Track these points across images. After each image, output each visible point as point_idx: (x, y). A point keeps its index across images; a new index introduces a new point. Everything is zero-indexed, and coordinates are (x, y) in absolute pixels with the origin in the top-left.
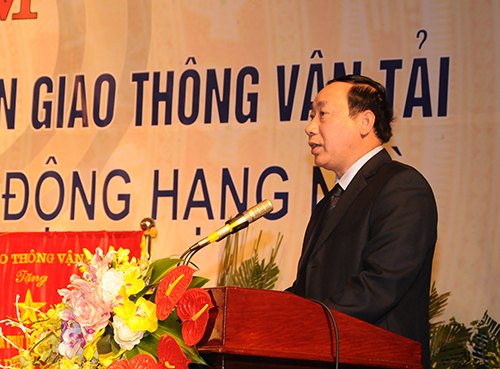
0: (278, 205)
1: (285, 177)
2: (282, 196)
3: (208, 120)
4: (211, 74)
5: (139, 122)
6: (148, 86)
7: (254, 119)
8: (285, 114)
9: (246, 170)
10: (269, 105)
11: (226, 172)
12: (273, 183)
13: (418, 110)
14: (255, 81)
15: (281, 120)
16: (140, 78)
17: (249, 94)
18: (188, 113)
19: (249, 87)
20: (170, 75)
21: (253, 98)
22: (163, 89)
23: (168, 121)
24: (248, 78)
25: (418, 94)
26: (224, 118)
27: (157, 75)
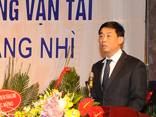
0: (27, 52)
1: (30, 42)
2: (29, 49)
7: (17, 19)
8: (30, 18)
9: (14, 39)
10: (23, 14)
11: (6, 39)
12: (25, 44)
13: (81, 18)
14: (17, 4)
15: (28, 20)
17: (15, 9)
19: (14, 7)
21: (16, 11)
24: (14, 3)
25: (81, 11)
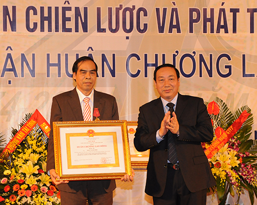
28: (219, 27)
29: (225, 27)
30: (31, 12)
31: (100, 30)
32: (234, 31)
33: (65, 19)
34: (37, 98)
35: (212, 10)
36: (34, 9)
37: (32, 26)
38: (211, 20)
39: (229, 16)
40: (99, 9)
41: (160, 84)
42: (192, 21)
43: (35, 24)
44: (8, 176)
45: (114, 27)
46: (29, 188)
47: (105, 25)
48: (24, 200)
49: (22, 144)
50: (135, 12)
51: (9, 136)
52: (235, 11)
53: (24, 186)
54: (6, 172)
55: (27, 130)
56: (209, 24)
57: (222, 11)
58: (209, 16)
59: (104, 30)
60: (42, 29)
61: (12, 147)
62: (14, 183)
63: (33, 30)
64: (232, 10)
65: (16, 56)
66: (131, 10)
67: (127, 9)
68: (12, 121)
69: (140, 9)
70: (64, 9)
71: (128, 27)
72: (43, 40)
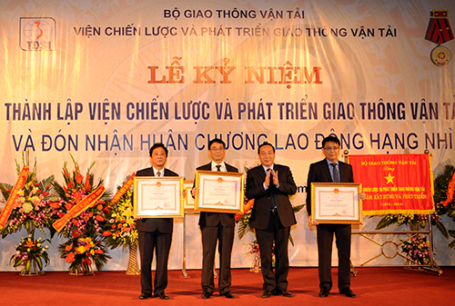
1: (416, 136)
3: (389, 118)
4: (388, 104)
5: (363, 118)
6: (366, 107)
7: (404, 119)
9: (403, 134)
12: (412, 138)
15: (413, 119)
16: (363, 105)
17: (402, 111)
18: (381, 116)
19: (402, 109)
20: (374, 104)
22: (372, 108)
23: (374, 118)
24: (401, 106)
26: (394, 118)
27: (369, 104)
28: (259, 115)
29: (263, 115)
30: (130, 106)
31: (177, 118)
32: (269, 118)
33: (153, 111)
34: (134, 165)
35: (254, 104)
36: (131, 104)
37: (130, 116)
38: (253, 111)
39: (266, 108)
40: (176, 104)
41: (263, 157)
42: (240, 112)
43: (133, 115)
44: (114, 218)
45: (186, 116)
46: (128, 226)
47: (180, 115)
48: (125, 234)
49: (124, 196)
50: (201, 105)
51: (115, 191)
52: (269, 105)
53: (125, 225)
54: (113, 216)
55: (127, 187)
56: (251, 113)
57: (261, 104)
58: (251, 108)
59: (180, 118)
60: (138, 118)
61: (117, 198)
62: (119, 222)
63: (131, 119)
64: (267, 104)
65: (120, 137)
66: (198, 105)
67: (196, 103)
68: (117, 180)
69: (205, 104)
70: (153, 104)
71: (196, 116)
72: (138, 125)
